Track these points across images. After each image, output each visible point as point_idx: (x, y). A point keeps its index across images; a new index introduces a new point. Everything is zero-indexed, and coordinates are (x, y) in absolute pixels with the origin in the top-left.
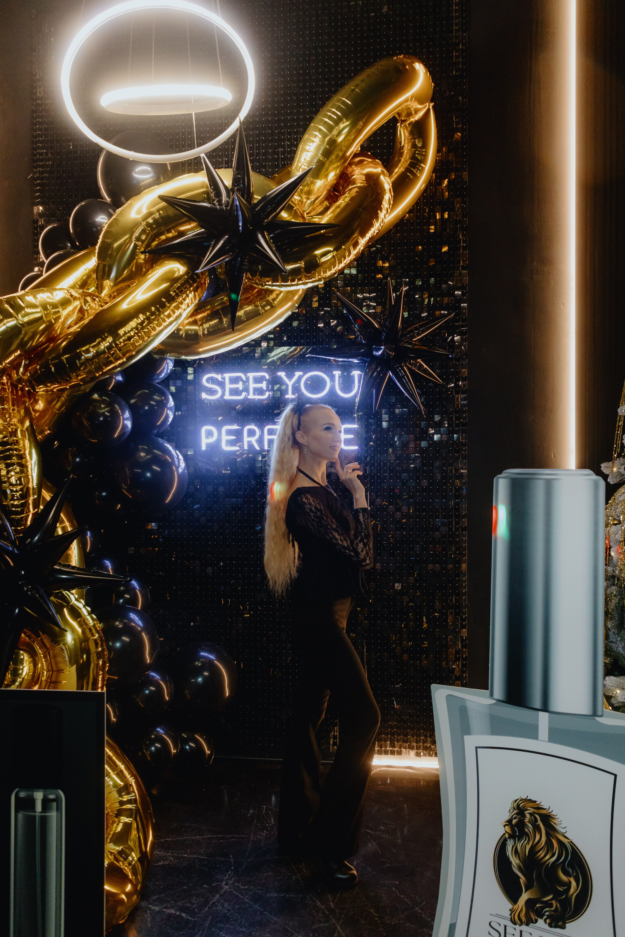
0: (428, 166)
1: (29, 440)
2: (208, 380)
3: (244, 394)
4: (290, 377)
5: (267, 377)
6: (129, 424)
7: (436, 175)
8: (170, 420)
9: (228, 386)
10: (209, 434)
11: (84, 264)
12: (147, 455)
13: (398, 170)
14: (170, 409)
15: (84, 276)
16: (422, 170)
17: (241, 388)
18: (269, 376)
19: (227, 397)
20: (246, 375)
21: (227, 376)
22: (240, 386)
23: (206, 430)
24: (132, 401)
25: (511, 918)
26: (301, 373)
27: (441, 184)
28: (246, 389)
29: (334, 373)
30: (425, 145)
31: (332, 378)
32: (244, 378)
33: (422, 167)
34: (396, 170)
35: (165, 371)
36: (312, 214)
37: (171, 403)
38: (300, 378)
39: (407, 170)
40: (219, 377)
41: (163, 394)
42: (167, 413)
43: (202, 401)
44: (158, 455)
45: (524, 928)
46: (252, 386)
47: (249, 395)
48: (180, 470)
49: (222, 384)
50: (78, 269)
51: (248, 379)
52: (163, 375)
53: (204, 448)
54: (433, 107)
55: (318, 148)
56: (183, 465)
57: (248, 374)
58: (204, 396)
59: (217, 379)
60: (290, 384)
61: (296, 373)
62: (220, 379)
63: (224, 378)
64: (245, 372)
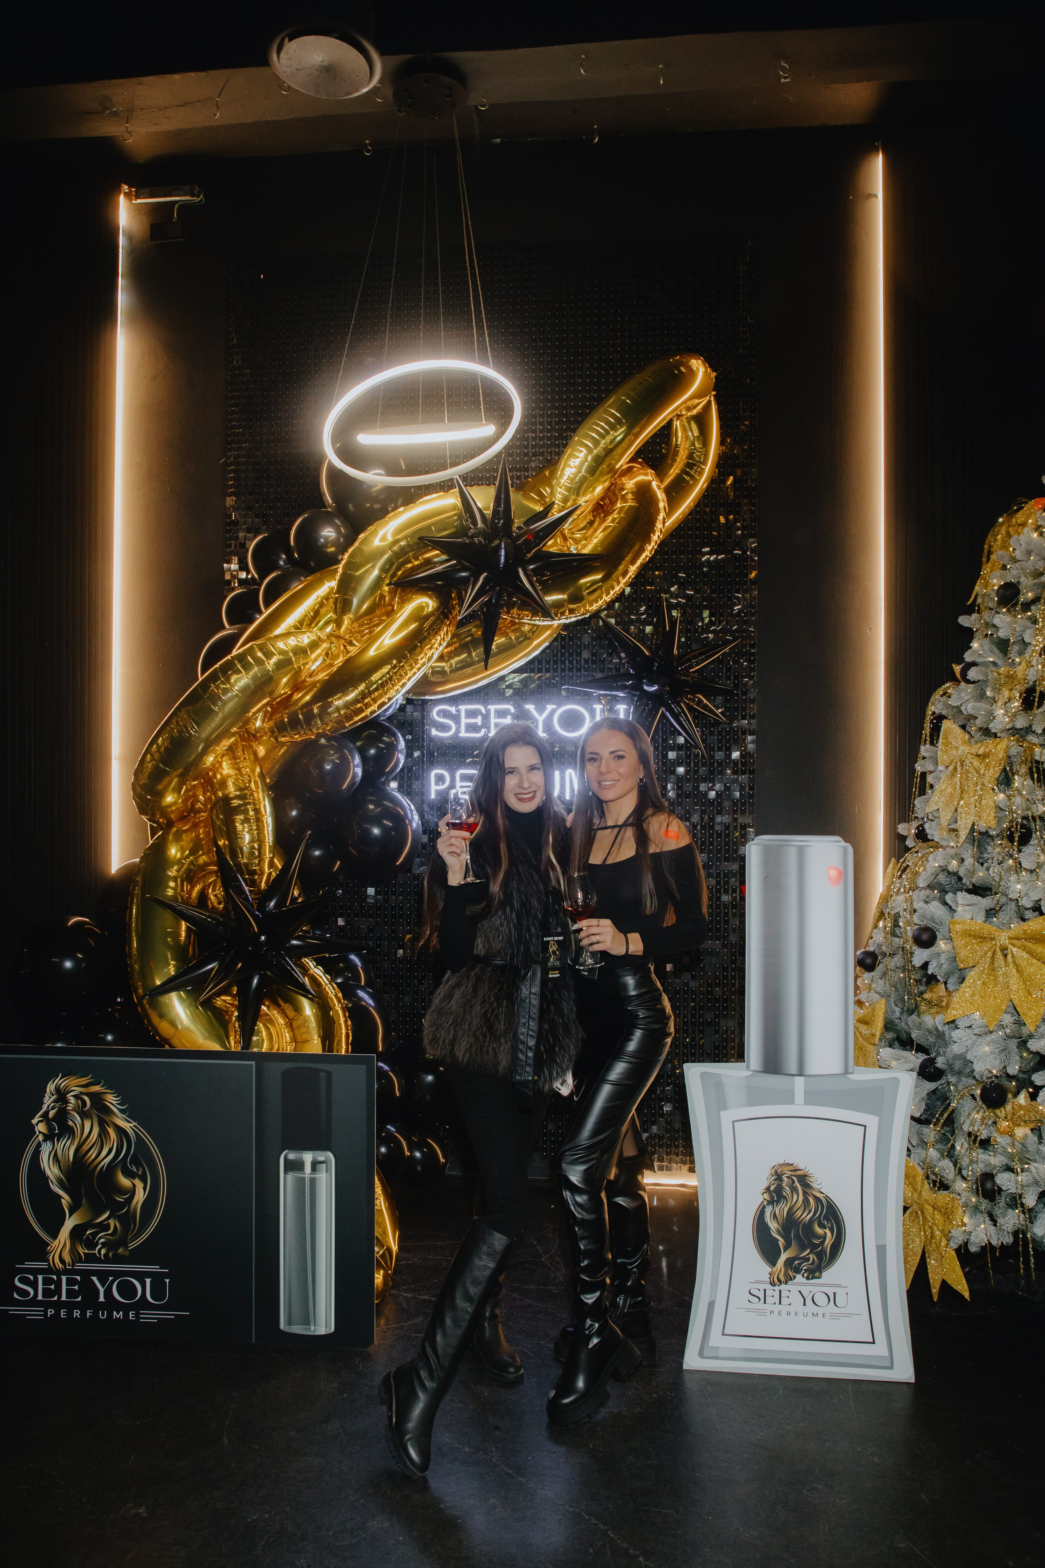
0: (708, 469)
1: (263, 791)
2: (438, 713)
3: (483, 731)
4: (541, 710)
5: (513, 710)
6: (359, 771)
7: (719, 471)
8: (401, 765)
9: (464, 721)
10: (440, 779)
11: (316, 590)
12: (377, 806)
13: (674, 472)
14: (401, 752)
15: (316, 604)
16: (701, 473)
17: (480, 724)
18: (515, 708)
19: (463, 734)
20: (485, 708)
21: (463, 708)
22: (479, 720)
23: (436, 774)
24: (358, 744)
25: (771, 1282)
26: (554, 707)
27: (724, 481)
28: (486, 724)
29: (595, 706)
30: (705, 443)
31: (592, 713)
32: (483, 711)
33: (701, 468)
34: (672, 471)
35: (393, 706)
36: (573, 530)
37: (402, 744)
38: (553, 712)
39: (684, 471)
40: (453, 710)
41: (394, 735)
42: (398, 757)
43: (431, 739)
44: (389, 807)
45: (783, 1287)
46: (493, 720)
47: (489, 732)
48: (414, 825)
49: (456, 718)
50: (310, 596)
51: (488, 711)
52: (391, 710)
53: (433, 796)
54: (715, 396)
55: (582, 464)
56: (416, 817)
57: (489, 707)
58: (434, 732)
59: (448, 711)
60: (541, 719)
61: (548, 706)
62: (454, 712)
63: (458, 711)
64: (485, 703)
